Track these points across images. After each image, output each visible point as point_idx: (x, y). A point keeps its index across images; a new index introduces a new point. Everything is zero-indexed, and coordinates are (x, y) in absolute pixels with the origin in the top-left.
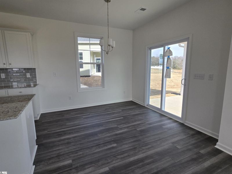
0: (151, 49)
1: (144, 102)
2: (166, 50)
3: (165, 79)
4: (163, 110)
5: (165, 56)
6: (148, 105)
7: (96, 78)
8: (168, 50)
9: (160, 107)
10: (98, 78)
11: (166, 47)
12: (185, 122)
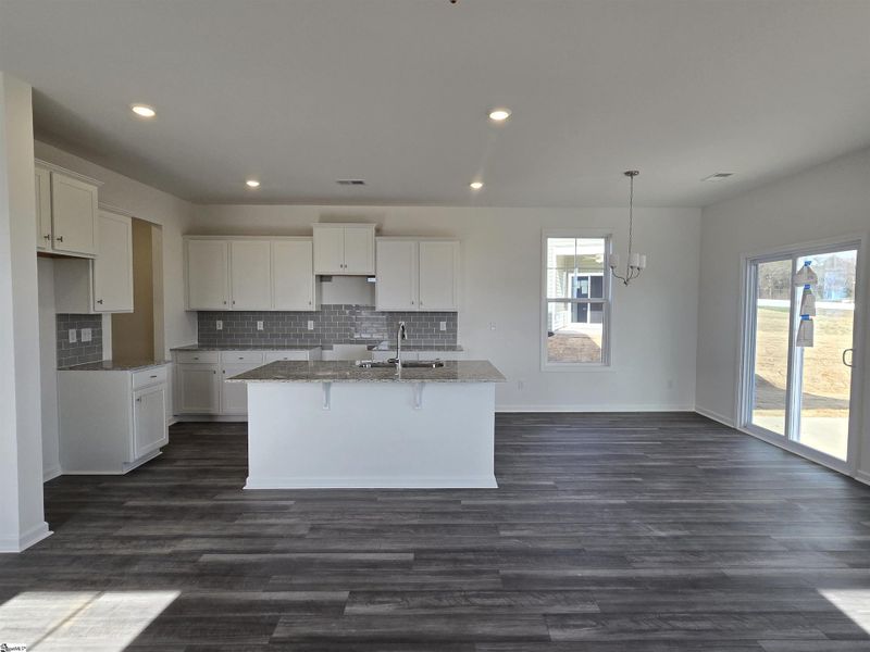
0: (755, 262)
1: (733, 414)
2: (799, 269)
3: (797, 350)
4: (795, 439)
5: (797, 285)
6: (749, 425)
7: (571, 341)
8: (805, 269)
9: (783, 434)
10: (580, 341)
11: (801, 262)
12: (857, 475)
